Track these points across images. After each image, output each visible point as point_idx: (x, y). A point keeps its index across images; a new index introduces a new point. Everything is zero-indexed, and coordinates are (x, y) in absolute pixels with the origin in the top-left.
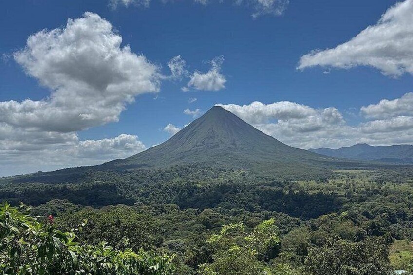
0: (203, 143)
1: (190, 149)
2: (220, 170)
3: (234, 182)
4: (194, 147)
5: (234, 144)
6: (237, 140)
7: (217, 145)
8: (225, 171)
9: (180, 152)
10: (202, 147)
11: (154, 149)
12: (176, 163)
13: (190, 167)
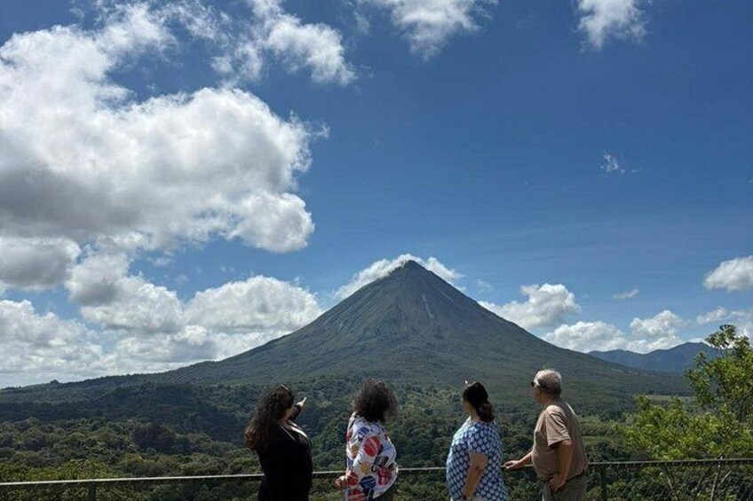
0: (378, 332)
1: (351, 344)
2: (409, 389)
3: (435, 414)
4: (360, 340)
5: (438, 337)
6: (446, 329)
7: (406, 338)
8: (420, 391)
9: (331, 349)
10: (374, 340)
11: (280, 342)
12: (320, 372)
13: (348, 380)
